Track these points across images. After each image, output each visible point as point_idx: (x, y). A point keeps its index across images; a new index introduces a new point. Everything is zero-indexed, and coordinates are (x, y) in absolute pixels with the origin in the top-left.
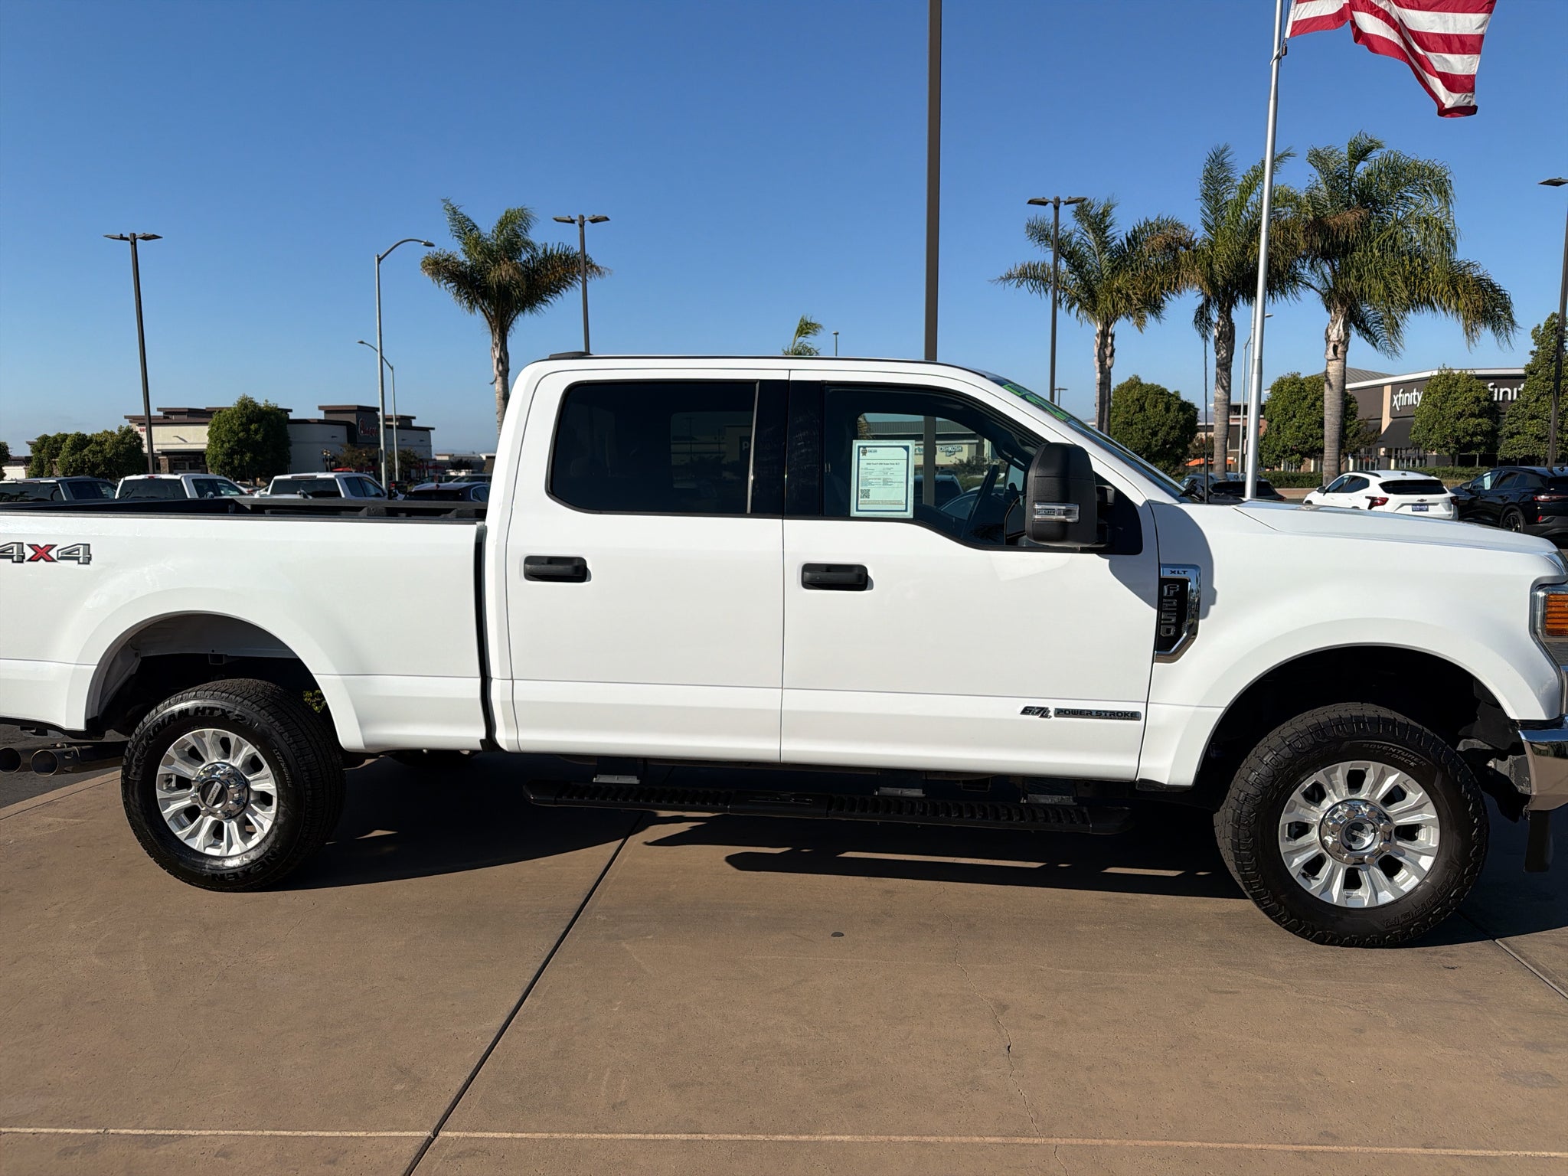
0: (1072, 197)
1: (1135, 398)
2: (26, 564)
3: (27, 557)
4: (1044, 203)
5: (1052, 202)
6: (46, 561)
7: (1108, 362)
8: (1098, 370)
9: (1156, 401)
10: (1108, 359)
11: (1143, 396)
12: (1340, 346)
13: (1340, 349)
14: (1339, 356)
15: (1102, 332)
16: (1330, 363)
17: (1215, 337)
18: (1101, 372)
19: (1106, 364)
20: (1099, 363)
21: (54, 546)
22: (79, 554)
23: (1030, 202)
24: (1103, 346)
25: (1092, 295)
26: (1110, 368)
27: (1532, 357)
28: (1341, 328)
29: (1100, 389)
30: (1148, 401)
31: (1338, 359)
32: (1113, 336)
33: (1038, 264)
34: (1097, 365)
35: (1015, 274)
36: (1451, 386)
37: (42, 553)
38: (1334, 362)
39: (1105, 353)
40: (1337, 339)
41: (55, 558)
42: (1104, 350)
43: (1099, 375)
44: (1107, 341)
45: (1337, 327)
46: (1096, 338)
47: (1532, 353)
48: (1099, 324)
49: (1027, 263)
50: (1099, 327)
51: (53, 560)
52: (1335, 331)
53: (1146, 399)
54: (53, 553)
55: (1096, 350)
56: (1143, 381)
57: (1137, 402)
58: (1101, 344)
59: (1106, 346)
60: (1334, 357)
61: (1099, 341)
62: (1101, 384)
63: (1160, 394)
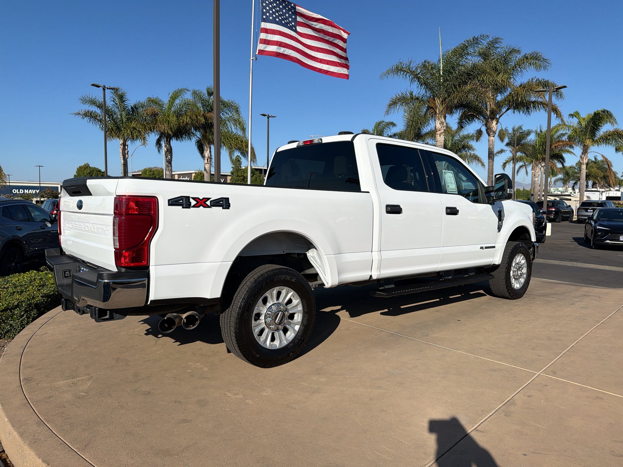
0: (111, 87)
1: (88, 172)
2: (191, 208)
3: (192, 205)
4: (98, 87)
5: (102, 87)
6: (204, 207)
7: (127, 156)
8: (122, 159)
9: (97, 174)
10: (126, 155)
11: (91, 172)
12: (209, 159)
13: (209, 160)
14: (209, 162)
15: (123, 143)
16: (206, 165)
17: (165, 151)
18: (124, 160)
19: (126, 157)
20: (123, 156)
21: (209, 199)
22: (224, 203)
23: (92, 85)
24: (124, 149)
25: (118, 128)
26: (127, 158)
27: (232, 169)
28: (209, 153)
29: (124, 167)
30: (94, 174)
31: (208, 163)
32: (127, 146)
33: (92, 111)
34: (122, 157)
35: (81, 113)
36: (202, 177)
37: (201, 203)
38: (207, 165)
39: (125, 152)
40: (208, 157)
41: (209, 205)
42: (124, 151)
43: (123, 161)
44: (126, 148)
45: (207, 152)
46: (120, 146)
47: (232, 167)
48: (121, 140)
49: (87, 110)
50: (121, 142)
51: (208, 207)
52: (207, 154)
53: (93, 173)
54: (208, 203)
55: (121, 151)
56: (91, 166)
57: (89, 174)
58: (123, 148)
59: (125, 150)
60: (207, 163)
61: (122, 147)
62: (124, 165)
63: (99, 171)
